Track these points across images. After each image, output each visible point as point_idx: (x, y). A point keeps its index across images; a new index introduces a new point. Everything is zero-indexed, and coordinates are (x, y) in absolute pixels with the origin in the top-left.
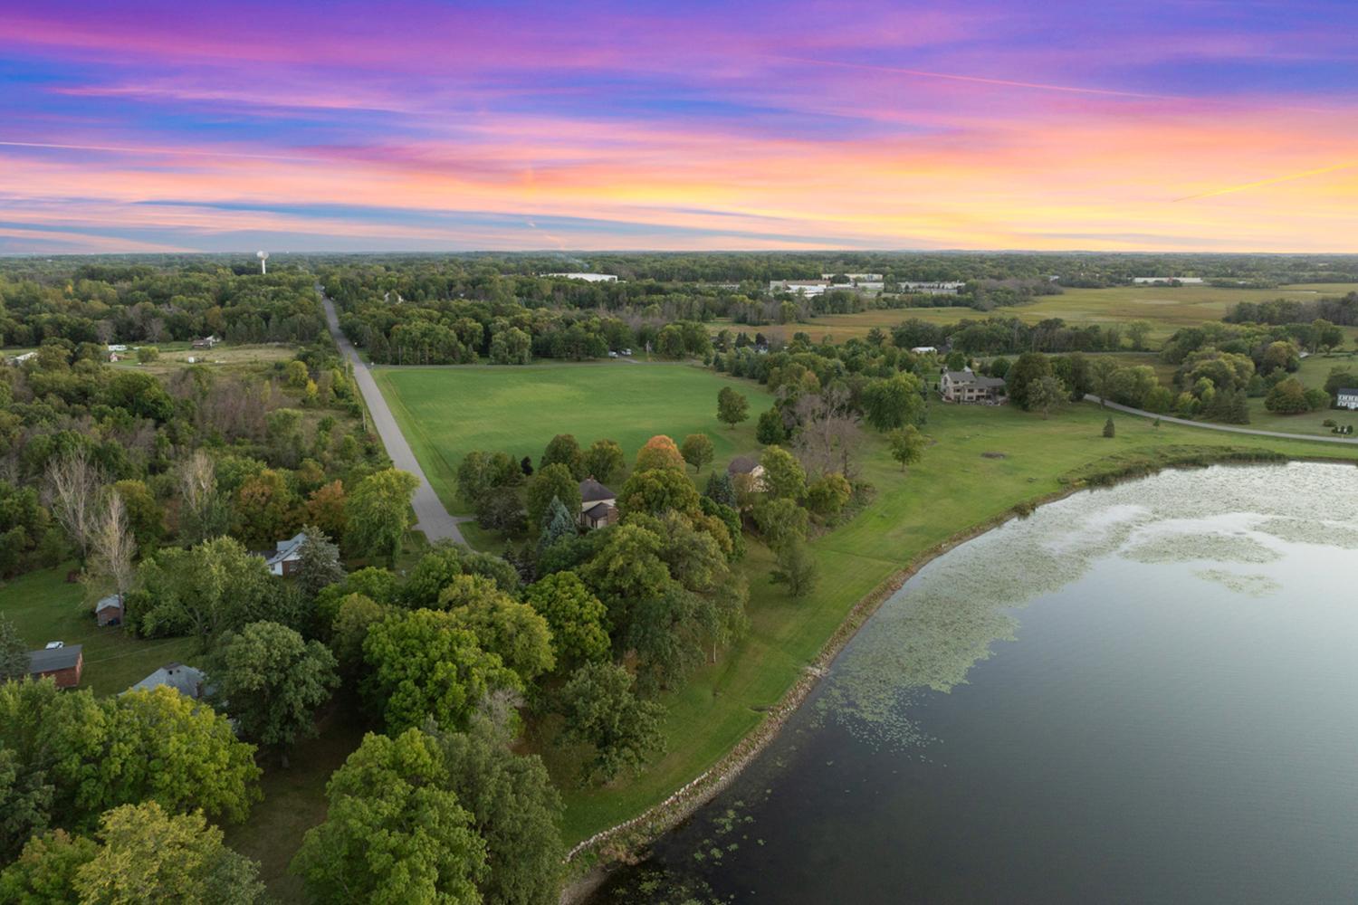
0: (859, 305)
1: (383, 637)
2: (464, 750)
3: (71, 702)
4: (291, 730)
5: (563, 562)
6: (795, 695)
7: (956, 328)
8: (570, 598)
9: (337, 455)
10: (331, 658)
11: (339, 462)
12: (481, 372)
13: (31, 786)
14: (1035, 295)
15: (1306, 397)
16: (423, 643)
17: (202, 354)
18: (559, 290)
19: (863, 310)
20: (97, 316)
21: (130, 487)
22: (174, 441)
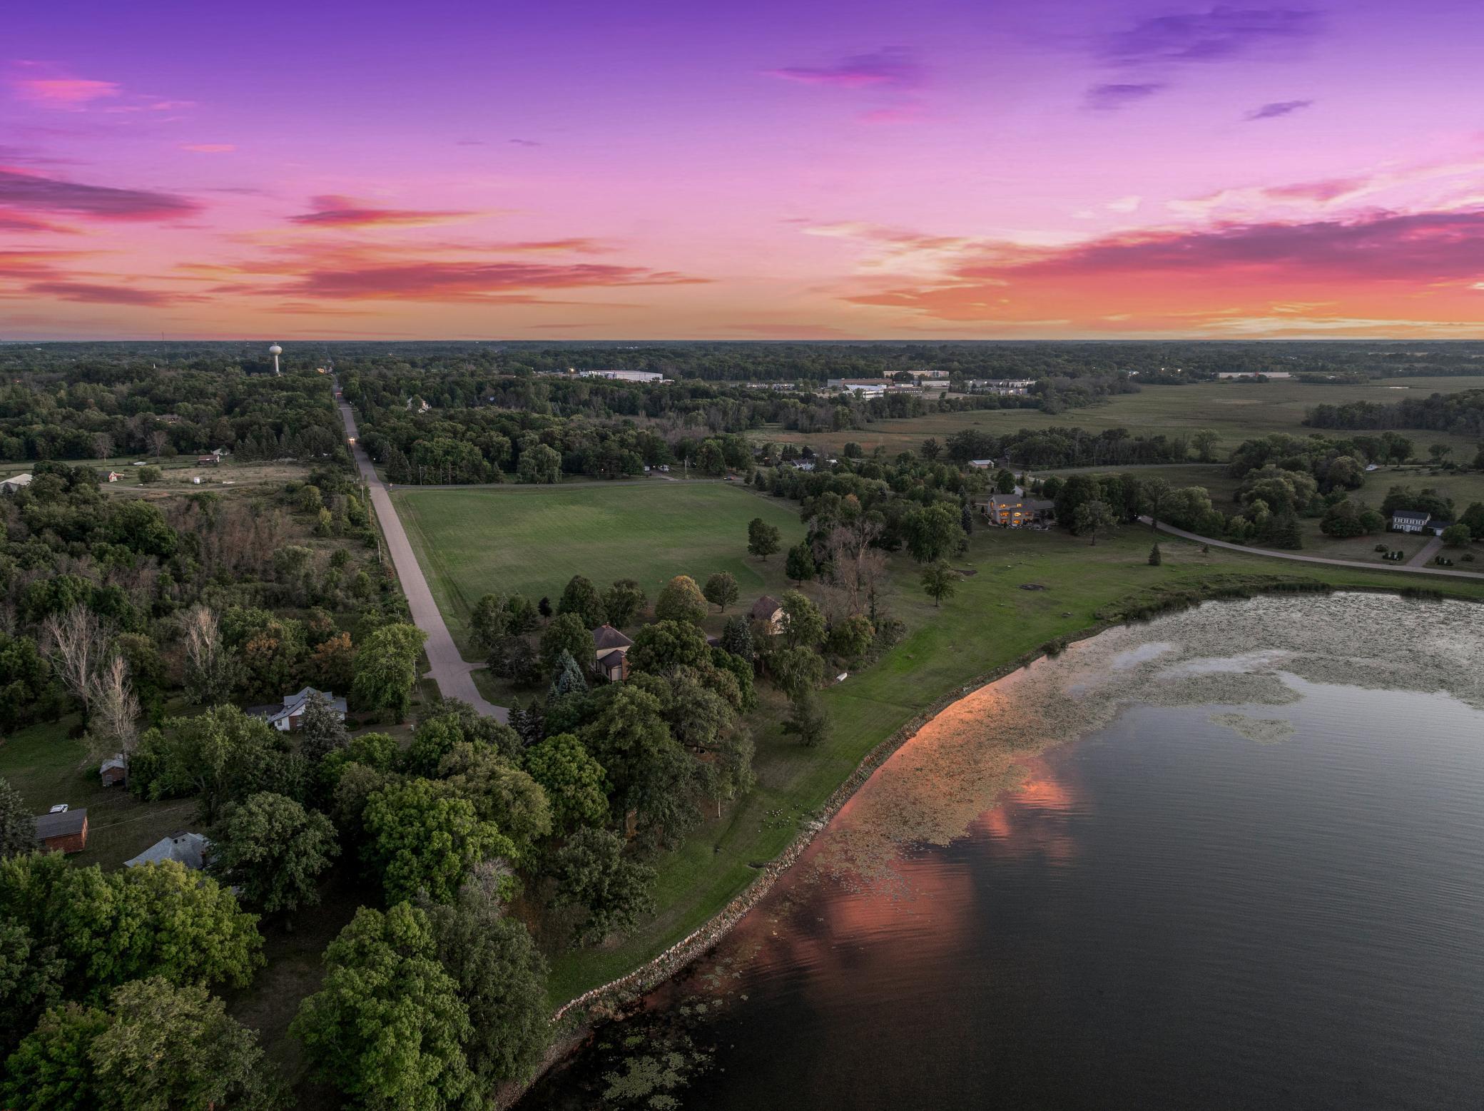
0: (919, 408)
1: (382, 806)
2: (451, 921)
3: (81, 878)
4: (293, 898)
5: (566, 723)
6: (794, 851)
7: (1014, 439)
8: (569, 762)
9: (351, 594)
10: (332, 827)
11: (352, 601)
12: (507, 494)
13: (43, 960)
14: (1110, 394)
15: (1361, 520)
16: (421, 812)
17: (209, 473)
18: (596, 394)
19: (924, 414)
20: (93, 427)
21: (133, 640)
22: (178, 579)
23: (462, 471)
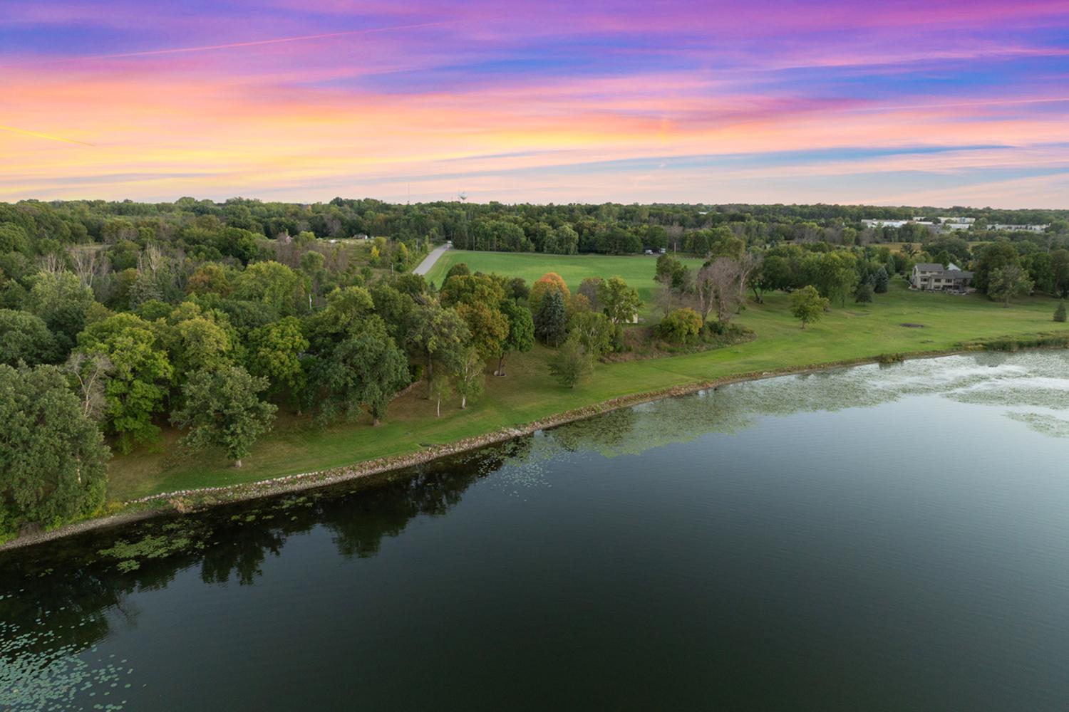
23: (503, 243)
